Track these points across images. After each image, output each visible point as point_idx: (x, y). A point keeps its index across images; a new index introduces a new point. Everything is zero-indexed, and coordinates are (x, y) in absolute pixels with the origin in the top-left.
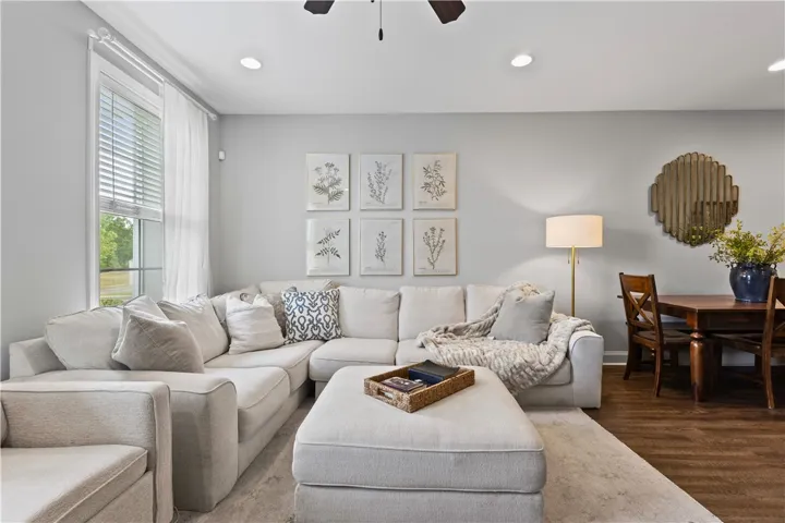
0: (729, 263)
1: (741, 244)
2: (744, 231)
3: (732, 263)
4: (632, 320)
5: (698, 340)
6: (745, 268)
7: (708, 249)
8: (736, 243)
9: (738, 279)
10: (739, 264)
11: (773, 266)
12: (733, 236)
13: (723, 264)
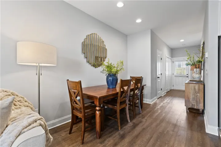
0: (106, 74)
1: (109, 67)
2: (110, 63)
3: (107, 74)
4: (73, 104)
5: (99, 110)
6: (110, 76)
7: (100, 69)
8: (108, 67)
9: (109, 80)
10: (109, 74)
11: (117, 75)
12: (107, 64)
13: (104, 74)
